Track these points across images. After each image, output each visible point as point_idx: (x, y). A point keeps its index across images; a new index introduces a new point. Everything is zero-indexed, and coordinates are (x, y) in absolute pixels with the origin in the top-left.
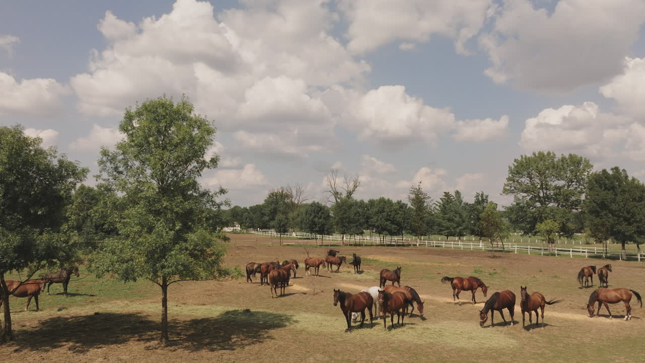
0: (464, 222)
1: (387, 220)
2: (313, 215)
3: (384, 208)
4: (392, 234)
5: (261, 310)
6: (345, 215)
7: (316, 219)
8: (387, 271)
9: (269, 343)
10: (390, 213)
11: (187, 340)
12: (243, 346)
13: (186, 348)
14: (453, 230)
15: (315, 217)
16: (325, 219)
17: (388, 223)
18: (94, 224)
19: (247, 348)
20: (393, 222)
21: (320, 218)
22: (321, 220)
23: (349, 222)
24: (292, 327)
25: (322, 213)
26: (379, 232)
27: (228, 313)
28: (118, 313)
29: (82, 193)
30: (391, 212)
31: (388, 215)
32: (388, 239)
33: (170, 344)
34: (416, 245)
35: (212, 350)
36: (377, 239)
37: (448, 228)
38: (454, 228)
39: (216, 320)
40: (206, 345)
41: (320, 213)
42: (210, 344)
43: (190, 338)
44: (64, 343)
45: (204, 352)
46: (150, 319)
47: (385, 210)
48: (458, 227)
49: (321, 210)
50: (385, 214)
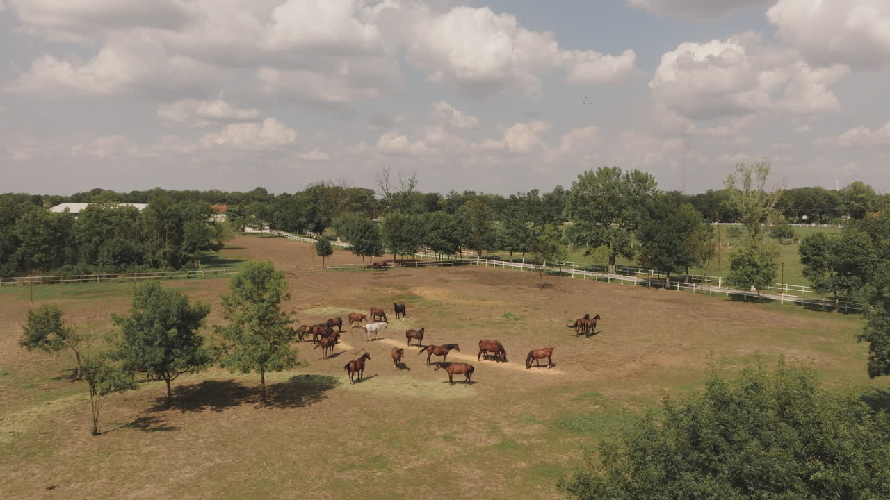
0: (528, 236)
1: (443, 238)
2: (360, 234)
3: (439, 224)
4: (448, 252)
5: (316, 373)
6: (396, 234)
7: (363, 240)
8: (413, 331)
9: (325, 401)
10: (446, 230)
11: (276, 401)
12: (310, 404)
13: (278, 406)
14: (515, 247)
15: (362, 237)
16: (373, 238)
17: (444, 241)
18: (111, 254)
19: (313, 405)
20: (449, 240)
21: (368, 237)
22: (368, 241)
23: (401, 241)
24: (339, 387)
25: (370, 233)
26: (436, 251)
27: (295, 378)
28: (218, 380)
29: (90, 216)
30: (447, 228)
31: (444, 232)
32: (445, 257)
33: (268, 404)
34: (476, 263)
35: (293, 407)
36: (432, 256)
37: (511, 245)
38: (517, 245)
39: (288, 384)
40: (288, 403)
41: (367, 233)
42: (290, 403)
43: (277, 399)
44: (205, 406)
45: (289, 409)
46: (244, 385)
47: (441, 226)
48: (521, 243)
49: (368, 228)
50: (440, 231)
